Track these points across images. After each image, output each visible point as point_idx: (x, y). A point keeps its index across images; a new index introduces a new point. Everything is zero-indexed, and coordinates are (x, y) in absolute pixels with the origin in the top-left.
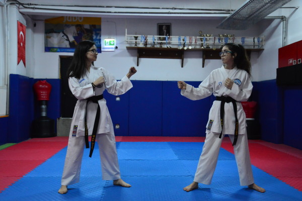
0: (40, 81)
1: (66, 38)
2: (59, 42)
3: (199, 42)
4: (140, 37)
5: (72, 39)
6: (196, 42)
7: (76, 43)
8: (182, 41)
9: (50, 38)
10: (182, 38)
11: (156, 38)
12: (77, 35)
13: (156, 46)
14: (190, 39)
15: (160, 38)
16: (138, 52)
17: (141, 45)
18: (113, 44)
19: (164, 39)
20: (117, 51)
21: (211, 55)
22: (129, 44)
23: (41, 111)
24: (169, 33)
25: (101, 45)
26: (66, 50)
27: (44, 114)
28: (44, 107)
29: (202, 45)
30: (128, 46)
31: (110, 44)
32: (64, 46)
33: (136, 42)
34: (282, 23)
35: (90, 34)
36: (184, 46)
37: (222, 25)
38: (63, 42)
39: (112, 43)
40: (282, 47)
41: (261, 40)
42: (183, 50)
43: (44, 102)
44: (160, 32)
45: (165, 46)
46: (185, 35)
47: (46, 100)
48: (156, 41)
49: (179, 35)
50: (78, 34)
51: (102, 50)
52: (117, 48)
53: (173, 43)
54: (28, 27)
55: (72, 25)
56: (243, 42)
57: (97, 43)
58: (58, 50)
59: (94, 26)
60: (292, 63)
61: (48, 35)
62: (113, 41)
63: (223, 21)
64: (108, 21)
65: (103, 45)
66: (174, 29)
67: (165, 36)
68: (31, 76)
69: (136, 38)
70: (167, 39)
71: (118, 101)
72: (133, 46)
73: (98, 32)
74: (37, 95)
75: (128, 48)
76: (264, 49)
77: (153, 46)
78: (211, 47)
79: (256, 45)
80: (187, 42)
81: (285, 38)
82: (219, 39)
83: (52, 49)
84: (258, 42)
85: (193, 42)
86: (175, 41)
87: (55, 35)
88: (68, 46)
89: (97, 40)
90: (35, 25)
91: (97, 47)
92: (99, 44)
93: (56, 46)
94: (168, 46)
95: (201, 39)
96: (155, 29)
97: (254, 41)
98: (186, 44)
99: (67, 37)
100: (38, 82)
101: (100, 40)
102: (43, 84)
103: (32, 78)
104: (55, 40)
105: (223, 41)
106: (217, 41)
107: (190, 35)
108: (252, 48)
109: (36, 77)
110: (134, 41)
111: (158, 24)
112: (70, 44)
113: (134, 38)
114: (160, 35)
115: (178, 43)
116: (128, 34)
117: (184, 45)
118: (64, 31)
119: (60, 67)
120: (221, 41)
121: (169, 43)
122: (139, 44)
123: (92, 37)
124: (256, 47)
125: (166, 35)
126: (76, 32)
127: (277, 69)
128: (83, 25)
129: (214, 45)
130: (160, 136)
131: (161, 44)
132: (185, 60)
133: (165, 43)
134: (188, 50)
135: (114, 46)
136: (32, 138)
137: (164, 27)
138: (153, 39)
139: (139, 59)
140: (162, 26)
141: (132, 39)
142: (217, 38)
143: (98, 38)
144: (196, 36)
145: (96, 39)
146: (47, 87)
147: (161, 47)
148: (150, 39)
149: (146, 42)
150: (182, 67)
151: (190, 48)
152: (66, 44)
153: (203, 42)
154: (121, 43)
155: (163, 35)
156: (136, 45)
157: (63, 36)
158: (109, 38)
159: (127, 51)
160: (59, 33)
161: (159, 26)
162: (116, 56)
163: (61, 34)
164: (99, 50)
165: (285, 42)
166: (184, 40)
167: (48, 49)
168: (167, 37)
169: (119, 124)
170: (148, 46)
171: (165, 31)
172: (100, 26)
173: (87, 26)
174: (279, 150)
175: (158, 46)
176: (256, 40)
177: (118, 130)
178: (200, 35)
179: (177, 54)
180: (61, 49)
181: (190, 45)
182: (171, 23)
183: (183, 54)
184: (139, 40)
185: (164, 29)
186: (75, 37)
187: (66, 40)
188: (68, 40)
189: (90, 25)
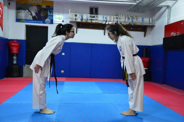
0: (13, 41)
2: (26, 16)
3: (116, 20)
4: (78, 14)
5: (34, 14)
6: (113, 20)
7: (37, 17)
8: (105, 19)
9: (19, 13)
10: (105, 16)
11: (89, 16)
12: (37, 12)
13: (88, 21)
14: (110, 17)
15: (91, 16)
16: (77, 25)
18: (61, 19)
19: (94, 17)
22: (71, 19)
23: (13, 60)
24: (97, 13)
25: (53, 19)
26: (30, 21)
27: (15, 62)
28: (15, 57)
30: (71, 20)
32: (29, 19)
33: (76, 18)
34: (167, 10)
35: (46, 12)
37: (130, 9)
38: (28, 16)
39: (60, 18)
40: (167, 25)
41: (153, 20)
42: (105, 24)
43: (15, 55)
44: (91, 13)
45: (94, 22)
46: (107, 15)
47: (16, 54)
48: (89, 18)
49: (103, 15)
50: (38, 11)
51: (54, 22)
52: (63, 21)
53: (99, 20)
54: (4, 5)
55: (34, 5)
56: (143, 20)
57: (51, 17)
58: (25, 21)
59: (49, 7)
60: (173, 35)
61: (18, 11)
62: (61, 17)
63: (132, 7)
64: (58, 4)
66: (100, 11)
67: (94, 15)
68: (6, 38)
69: (76, 15)
70: (95, 17)
71: (63, 56)
72: (74, 20)
73: (51, 11)
74: (10, 50)
75: (71, 22)
76: (155, 26)
77: (87, 21)
79: (151, 23)
80: (108, 19)
81: (169, 19)
82: (128, 18)
83: (21, 20)
84: (152, 21)
85: (112, 20)
86: (100, 19)
87: (23, 11)
88: (32, 19)
89: (51, 16)
90: (9, 4)
91: (50, 20)
92: (52, 18)
93: (24, 18)
94: (96, 21)
95: (117, 18)
96: (88, 10)
97: (149, 21)
98: (107, 20)
99: (31, 13)
100: (11, 41)
101: (52, 16)
102: (14, 43)
104: (23, 14)
105: (131, 19)
106: (127, 19)
107: (110, 15)
108: (148, 24)
109: (9, 38)
110: (75, 17)
112: (33, 17)
113: (75, 16)
114: (91, 14)
115: (102, 20)
117: (106, 21)
118: (29, 9)
119: (26, 32)
120: (129, 20)
121: (97, 20)
122: (78, 19)
123: (47, 13)
125: (95, 14)
126: (37, 10)
127: (163, 38)
128: (42, 6)
129: (125, 22)
130: (89, 78)
131: (92, 20)
132: (106, 31)
133: (94, 20)
134: (108, 24)
135: (61, 20)
136: (7, 77)
137: (94, 10)
138: (86, 17)
139: (78, 29)
141: (73, 16)
142: (127, 18)
143: (51, 14)
144: (113, 16)
145: (50, 15)
146: (17, 45)
147: (92, 22)
148: (85, 17)
149: (82, 18)
150: (104, 35)
151: (110, 23)
152: (30, 17)
153: (118, 20)
154: (66, 18)
155: (93, 14)
156: (76, 20)
157: (28, 12)
158: (58, 15)
160: (26, 10)
161: (91, 8)
163: (27, 11)
164: (52, 22)
165: (169, 22)
167: (18, 20)
169: (63, 70)
170: (84, 21)
171: (94, 12)
172: (53, 7)
173: (44, 7)
174: (163, 88)
176: (151, 20)
177: (63, 73)
178: (116, 15)
179: (101, 27)
180: (27, 21)
181: (110, 21)
182: (98, 7)
183: (105, 27)
184: (78, 17)
185: (94, 11)
186: (36, 13)
187: (30, 15)
188: (31, 15)
189: (46, 6)
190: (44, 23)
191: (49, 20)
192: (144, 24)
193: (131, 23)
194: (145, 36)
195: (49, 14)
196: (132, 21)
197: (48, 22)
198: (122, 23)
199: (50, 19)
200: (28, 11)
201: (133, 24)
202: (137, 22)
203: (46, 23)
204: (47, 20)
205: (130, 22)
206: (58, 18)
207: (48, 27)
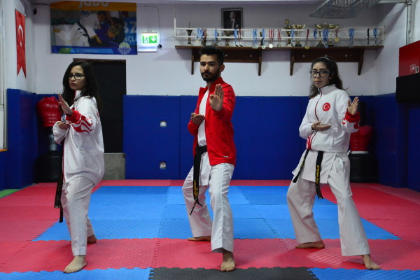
0: (46, 98)
1: (83, 32)
2: (73, 39)
3: (285, 38)
4: (195, 30)
5: (92, 34)
6: (279, 38)
7: (98, 40)
8: (259, 37)
9: (59, 32)
10: (259, 31)
11: (220, 33)
12: (100, 28)
13: (219, 44)
14: (271, 32)
15: (225, 32)
16: (193, 54)
17: (197, 44)
18: (155, 42)
19: (232, 33)
20: (162, 52)
21: (304, 56)
22: (180, 41)
23: (49, 142)
24: (239, 23)
25: (136, 43)
26: (83, 50)
27: (53, 148)
29: (289, 42)
30: (178, 44)
31: (151, 41)
32: (80, 44)
33: (190, 39)
34: (406, 8)
35: (120, 26)
36: (262, 44)
38: (79, 38)
39: (153, 40)
40: (405, 45)
41: (378, 32)
42: (260, 49)
45: (233, 44)
46: (263, 27)
48: (220, 37)
49: (255, 27)
50: (101, 25)
51: (139, 50)
52: (160, 46)
53: (245, 39)
54: (27, 16)
55: (93, 12)
56: (351, 35)
57: (131, 39)
58: (72, 50)
59: (125, 13)
60: (414, 71)
61: (56, 27)
62: (155, 37)
64: (146, 7)
65: (140, 43)
66: (246, 17)
67: (233, 30)
68: (33, 91)
69: (190, 32)
70: (236, 33)
71: (163, 128)
72: (186, 44)
73: (131, 23)
75: (178, 48)
76: (383, 47)
77: (215, 44)
78: (303, 44)
79: (372, 40)
80: (267, 37)
81: (410, 32)
82: (315, 33)
83: (62, 49)
84: (375, 35)
85: (276, 37)
86: (247, 37)
87: (66, 27)
88: (87, 45)
89: (131, 35)
90: (35, 12)
91: (131, 46)
92: (133, 41)
93: (68, 44)
94: (238, 44)
95: (288, 32)
96: (218, 17)
97: (368, 35)
98: (265, 40)
99: (85, 30)
100: (43, 99)
101: (135, 35)
102: (51, 103)
103: (35, 94)
104: (68, 35)
105: (322, 33)
106: (311, 35)
107: (271, 27)
108: (365, 44)
109: (38, 92)
110: (187, 37)
111: (222, 9)
112: (90, 41)
113: (187, 32)
114: (225, 28)
115: (253, 39)
116: (177, 27)
117: (262, 42)
118: (81, 21)
120: (317, 35)
121: (240, 40)
122: (194, 41)
123: (124, 30)
124: (372, 43)
125: (235, 28)
126: (98, 23)
127: (397, 78)
128: (109, 12)
129: (307, 41)
131: (227, 40)
132: (263, 64)
133: (233, 40)
134: (268, 49)
135: (156, 45)
136: (37, 183)
137: (232, 15)
138: (215, 34)
139: (195, 63)
140: (229, 12)
141: (184, 35)
142: (312, 31)
143: (132, 31)
144: (279, 26)
145: (129, 34)
146: (57, 106)
147: (228, 45)
148: (211, 34)
149: (205, 38)
150: (259, 74)
151: (271, 46)
152: (84, 41)
153: (291, 37)
154: (168, 40)
155: (231, 28)
156: (190, 43)
157: (78, 29)
158: (148, 32)
159: (175, 51)
160: (73, 24)
161: (224, 12)
162: (159, 59)
163: (76, 26)
164: (134, 50)
165: (410, 38)
166: (261, 36)
167: (56, 49)
168: (236, 31)
169: (165, 162)
171: (234, 20)
172: (135, 13)
173: (115, 14)
175: (222, 44)
176: (371, 32)
177: (163, 170)
178: (285, 26)
179: (251, 56)
180: (76, 49)
181: (271, 41)
182: (242, 8)
184: (195, 35)
185: (232, 18)
186: (96, 31)
187: (84, 35)
188: (86, 35)
189: (119, 12)
190: (117, 53)
191: (128, 46)
192: (356, 44)
193: (323, 43)
194: (359, 74)
195: (127, 31)
196: (325, 39)
197: (125, 49)
198: (301, 43)
199: (128, 42)
200: (79, 27)
201: (326, 47)
202: (337, 40)
203: (120, 54)
204: (124, 45)
205: (320, 41)
206: (148, 40)
207: (125, 61)
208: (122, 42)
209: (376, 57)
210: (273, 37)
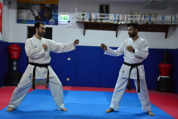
0: (13, 44)
1: (32, 13)
2: (28, 16)
3: (130, 19)
4: (86, 14)
5: (37, 14)
6: (127, 19)
7: (40, 17)
8: (117, 18)
9: (21, 13)
10: (117, 15)
11: (98, 15)
12: (40, 12)
13: (98, 21)
14: (123, 16)
15: (101, 15)
16: (84, 26)
17: (87, 20)
18: (67, 19)
20: (70, 24)
22: (79, 19)
23: (12, 66)
24: (107, 11)
25: (58, 19)
26: (32, 22)
27: (15, 69)
28: (15, 63)
29: (132, 21)
30: (78, 20)
31: (65, 19)
32: (31, 19)
33: (83, 18)
35: (50, 11)
36: (118, 22)
37: (147, 6)
38: (30, 16)
39: (66, 18)
41: (177, 17)
42: (117, 24)
43: (15, 60)
44: (101, 11)
45: (104, 21)
46: (119, 13)
47: (16, 59)
48: (98, 18)
49: (115, 13)
50: (41, 10)
51: (59, 23)
52: (69, 21)
53: (110, 19)
54: (4, 4)
55: (37, 4)
56: (163, 19)
57: (55, 17)
58: (27, 22)
59: (53, 5)
61: (19, 11)
62: (67, 17)
63: (148, 3)
64: (63, 2)
65: (59, 20)
66: (111, 9)
67: (104, 14)
68: (6, 41)
69: (83, 15)
70: (106, 16)
71: (69, 61)
72: (81, 20)
73: (56, 10)
74: (10, 55)
75: (78, 22)
77: (96, 21)
78: (138, 23)
79: (173, 22)
80: (121, 18)
82: (145, 17)
83: (22, 21)
84: (175, 19)
85: (125, 19)
86: (111, 18)
87: (24, 11)
88: (34, 19)
89: (55, 15)
90: (10, 3)
91: (55, 21)
92: (56, 18)
93: (25, 19)
94: (107, 21)
95: (131, 16)
96: (98, 8)
97: (172, 19)
98: (120, 20)
99: (33, 13)
100: (11, 45)
101: (57, 16)
102: (14, 47)
103: (7, 42)
104: (25, 14)
105: (148, 18)
106: (143, 18)
107: (123, 13)
108: (170, 23)
109: (9, 42)
111: (100, 4)
113: (82, 15)
114: (101, 13)
115: (114, 19)
116: (77, 12)
118: (31, 8)
119: (28, 35)
120: (146, 18)
121: (107, 19)
122: (85, 19)
123: (52, 13)
124: (173, 23)
125: (105, 13)
126: (40, 9)
128: (45, 4)
129: (141, 21)
130: (99, 87)
131: (102, 19)
132: (119, 32)
133: (104, 19)
134: (121, 24)
135: (67, 21)
136: (5, 86)
137: (104, 7)
138: (95, 16)
139: (85, 30)
140: (103, 6)
141: (81, 16)
142: (143, 16)
143: (56, 14)
144: (127, 14)
145: (54, 15)
146: (17, 49)
147: (102, 22)
148: (94, 16)
149: (91, 18)
150: (117, 37)
151: (123, 23)
152: (33, 18)
153: (133, 19)
154: (73, 18)
155: (104, 13)
156: (83, 20)
157: (30, 12)
158: (63, 15)
159: (76, 24)
160: (28, 9)
161: (101, 6)
162: (68, 27)
163: (29, 11)
164: (56, 23)
166: (118, 18)
167: (19, 21)
168: (106, 15)
169: (69, 78)
170: (92, 21)
171: (105, 10)
172: (57, 5)
173: (48, 5)
175: (99, 21)
176: (173, 18)
177: (68, 81)
178: (130, 13)
179: (113, 27)
180: (29, 22)
181: (123, 21)
182: (109, 4)
183: (118, 27)
184: (86, 16)
185: (104, 9)
186: (39, 13)
187: (33, 15)
188: (34, 15)
189: (50, 4)
190: (48, 24)
191: (54, 21)
192: (165, 23)
193: (149, 22)
194: (166, 38)
195: (53, 14)
196: (150, 20)
197: (52, 22)
198: (138, 22)
199: (54, 19)
200: (30, 11)
201: (150, 24)
202: (155, 21)
203: (49, 24)
204: (52, 20)
205: (147, 21)
206: (63, 18)
207: (52, 28)
208: (51, 19)
209: (175, 30)
210: (124, 18)
